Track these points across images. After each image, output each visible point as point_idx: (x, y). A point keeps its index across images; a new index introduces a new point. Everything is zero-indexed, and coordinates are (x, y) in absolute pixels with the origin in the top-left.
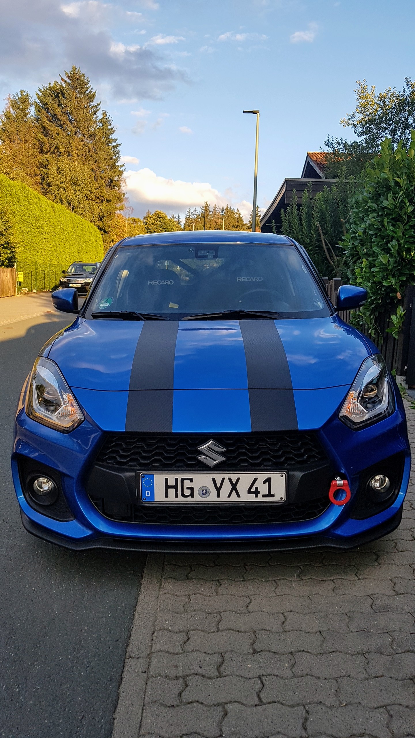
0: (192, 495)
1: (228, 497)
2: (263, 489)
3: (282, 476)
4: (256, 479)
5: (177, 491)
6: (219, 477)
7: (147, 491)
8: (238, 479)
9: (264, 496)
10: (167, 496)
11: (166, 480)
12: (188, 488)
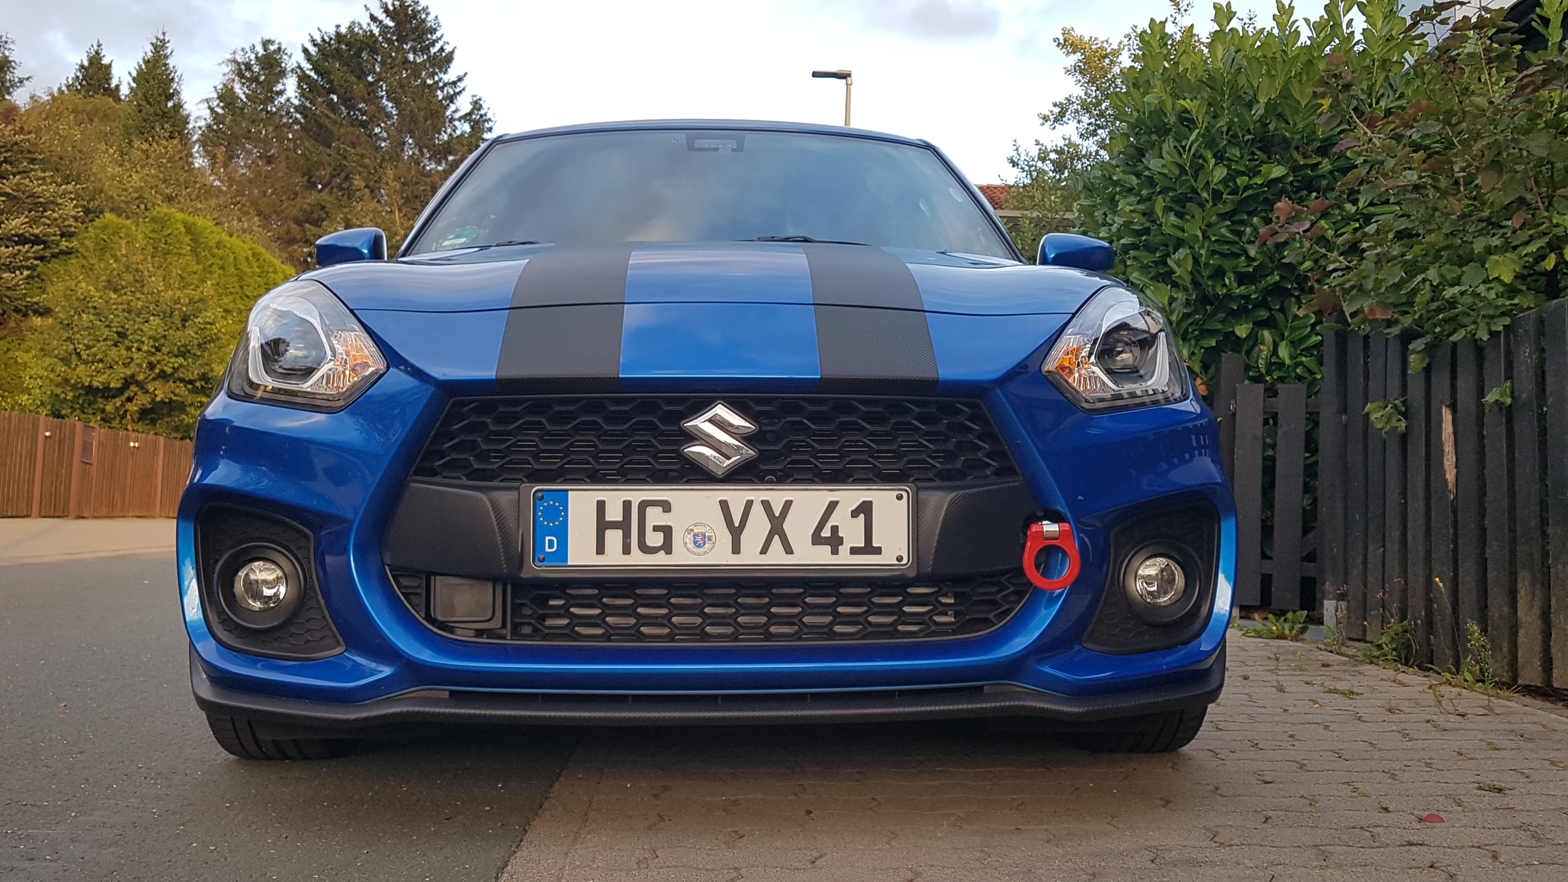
0: (667, 547)
1: (761, 553)
2: (853, 533)
3: (900, 498)
4: (833, 505)
5: (627, 536)
6: (737, 497)
7: (547, 538)
8: (788, 504)
9: (854, 551)
10: (600, 550)
11: (601, 506)
12: (656, 529)
